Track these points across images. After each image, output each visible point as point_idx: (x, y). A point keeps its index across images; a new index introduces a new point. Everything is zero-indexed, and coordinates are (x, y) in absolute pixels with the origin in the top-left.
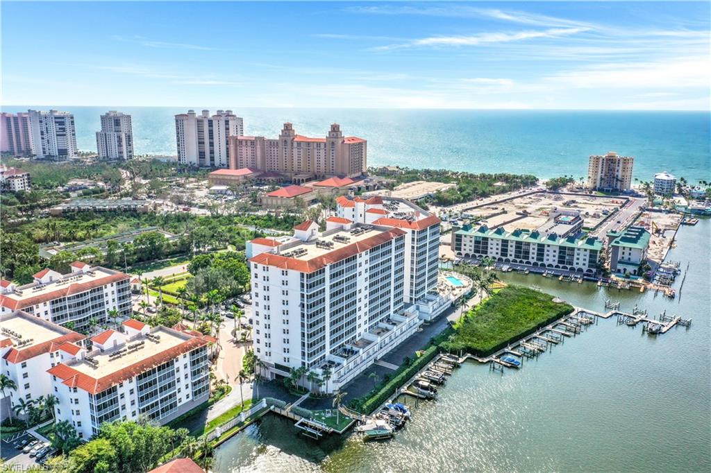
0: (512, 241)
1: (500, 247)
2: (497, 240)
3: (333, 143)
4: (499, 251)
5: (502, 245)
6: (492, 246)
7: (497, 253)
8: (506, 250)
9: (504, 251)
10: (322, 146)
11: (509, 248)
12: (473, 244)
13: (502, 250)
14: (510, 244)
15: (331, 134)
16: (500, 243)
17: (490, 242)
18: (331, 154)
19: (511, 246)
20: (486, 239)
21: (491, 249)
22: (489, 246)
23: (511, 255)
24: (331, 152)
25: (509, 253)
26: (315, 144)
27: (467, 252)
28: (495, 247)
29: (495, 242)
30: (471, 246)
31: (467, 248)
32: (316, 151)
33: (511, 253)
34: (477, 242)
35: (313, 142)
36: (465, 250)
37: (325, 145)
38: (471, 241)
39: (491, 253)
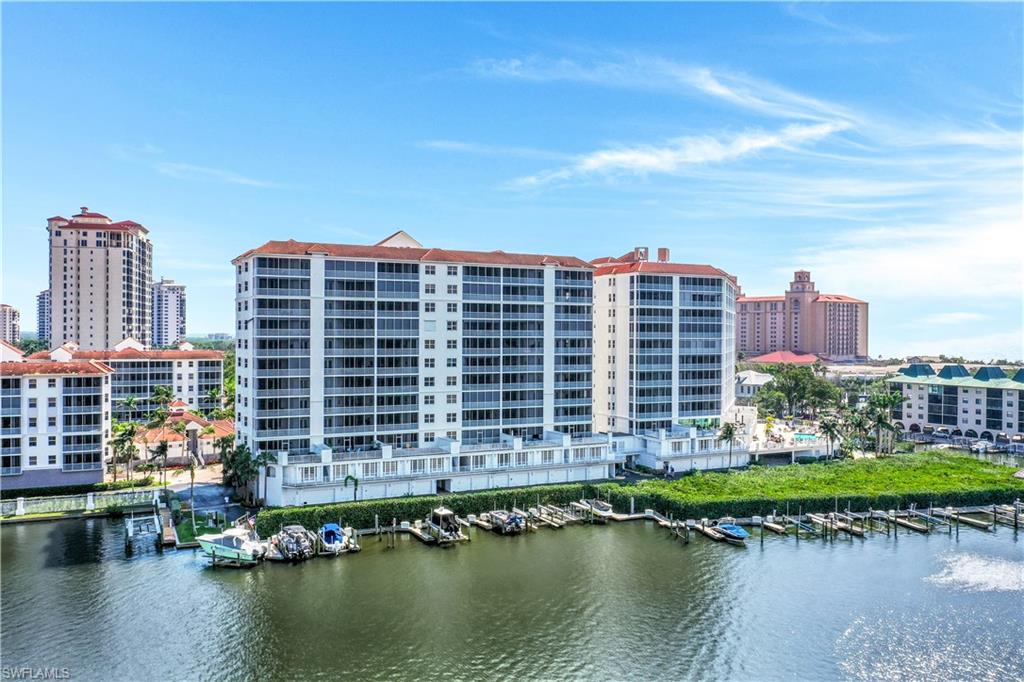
0: (1010, 392)
1: (983, 407)
2: (978, 390)
3: (796, 301)
4: (983, 417)
5: (989, 403)
6: (965, 406)
7: (978, 422)
8: (999, 414)
9: (994, 418)
10: (780, 307)
11: (1005, 409)
12: (925, 403)
13: (990, 413)
14: (1006, 399)
15: (795, 287)
16: (984, 398)
17: (961, 396)
18: (794, 321)
19: (1010, 405)
20: (952, 390)
21: (965, 412)
22: (961, 406)
23: (1010, 425)
24: (794, 316)
25: (1005, 420)
26: (768, 305)
27: (915, 420)
28: (972, 407)
29: (971, 397)
30: (921, 408)
31: (915, 411)
32: (769, 316)
33: (1010, 420)
34: (934, 399)
35: (766, 302)
36: (909, 416)
37: (784, 305)
38: (921, 398)
39: (966, 421)
